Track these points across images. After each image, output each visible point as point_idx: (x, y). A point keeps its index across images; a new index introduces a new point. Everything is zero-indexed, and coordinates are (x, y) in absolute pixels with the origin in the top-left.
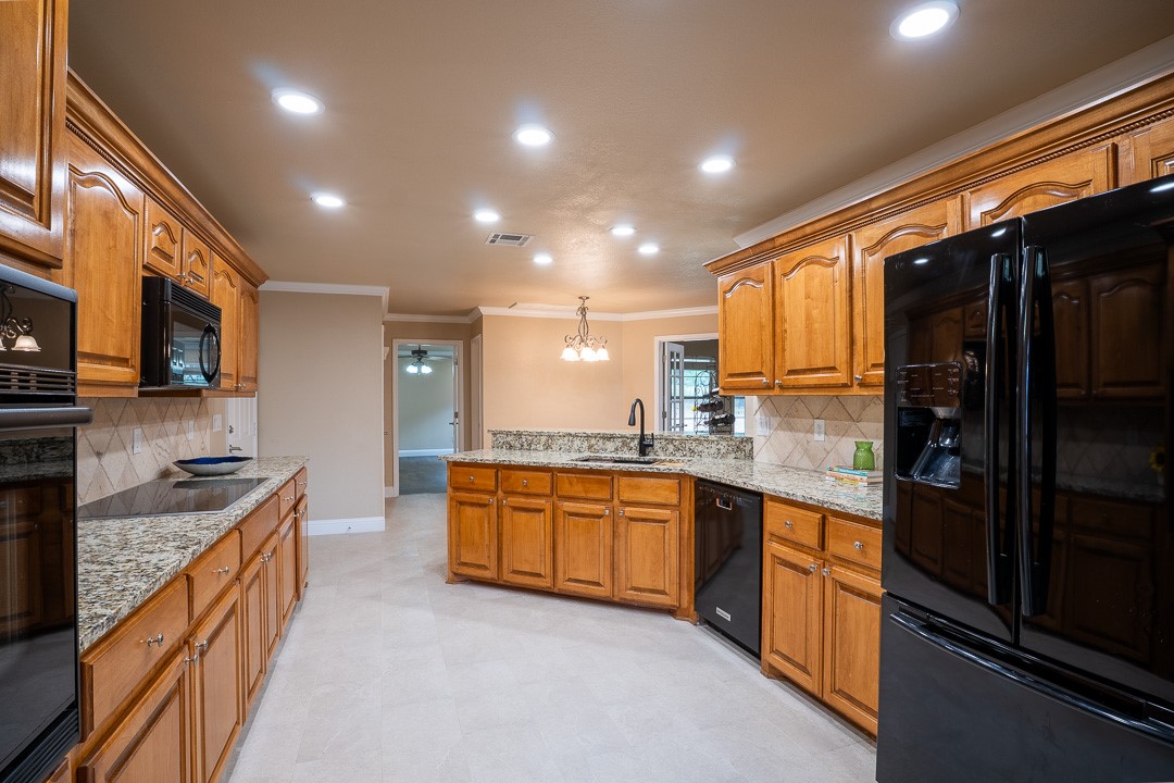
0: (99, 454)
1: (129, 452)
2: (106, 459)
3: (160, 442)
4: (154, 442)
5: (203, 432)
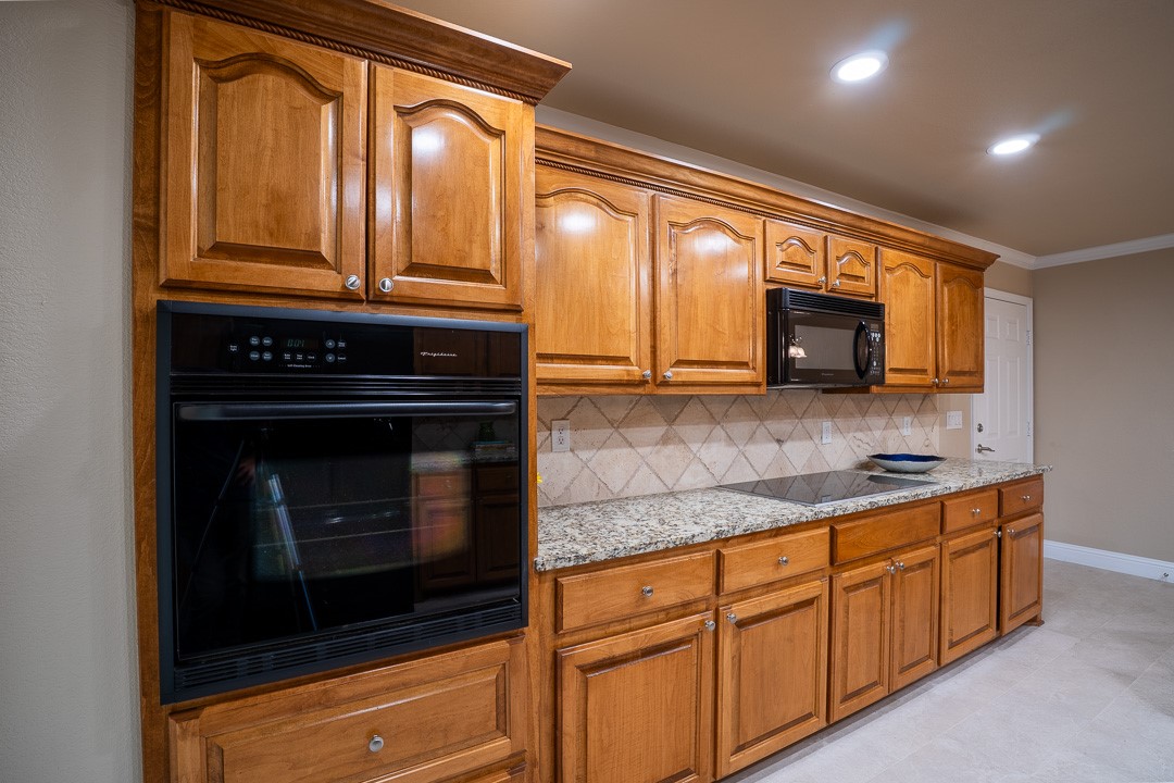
0: (779, 441)
1: (817, 442)
2: (787, 446)
3: (859, 435)
4: (851, 435)
5: (928, 429)
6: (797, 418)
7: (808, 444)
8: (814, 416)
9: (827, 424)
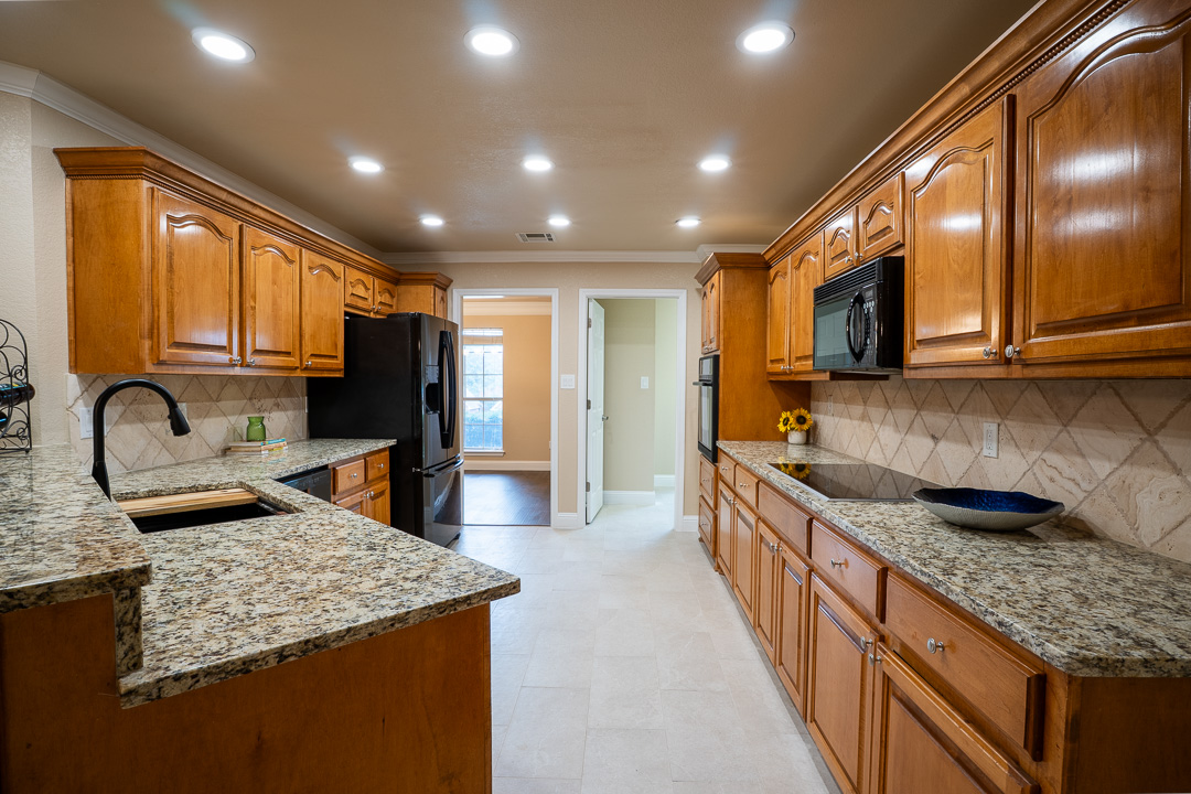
0: (933, 437)
6: (953, 411)
7: (965, 449)
8: (974, 412)
9: (990, 427)
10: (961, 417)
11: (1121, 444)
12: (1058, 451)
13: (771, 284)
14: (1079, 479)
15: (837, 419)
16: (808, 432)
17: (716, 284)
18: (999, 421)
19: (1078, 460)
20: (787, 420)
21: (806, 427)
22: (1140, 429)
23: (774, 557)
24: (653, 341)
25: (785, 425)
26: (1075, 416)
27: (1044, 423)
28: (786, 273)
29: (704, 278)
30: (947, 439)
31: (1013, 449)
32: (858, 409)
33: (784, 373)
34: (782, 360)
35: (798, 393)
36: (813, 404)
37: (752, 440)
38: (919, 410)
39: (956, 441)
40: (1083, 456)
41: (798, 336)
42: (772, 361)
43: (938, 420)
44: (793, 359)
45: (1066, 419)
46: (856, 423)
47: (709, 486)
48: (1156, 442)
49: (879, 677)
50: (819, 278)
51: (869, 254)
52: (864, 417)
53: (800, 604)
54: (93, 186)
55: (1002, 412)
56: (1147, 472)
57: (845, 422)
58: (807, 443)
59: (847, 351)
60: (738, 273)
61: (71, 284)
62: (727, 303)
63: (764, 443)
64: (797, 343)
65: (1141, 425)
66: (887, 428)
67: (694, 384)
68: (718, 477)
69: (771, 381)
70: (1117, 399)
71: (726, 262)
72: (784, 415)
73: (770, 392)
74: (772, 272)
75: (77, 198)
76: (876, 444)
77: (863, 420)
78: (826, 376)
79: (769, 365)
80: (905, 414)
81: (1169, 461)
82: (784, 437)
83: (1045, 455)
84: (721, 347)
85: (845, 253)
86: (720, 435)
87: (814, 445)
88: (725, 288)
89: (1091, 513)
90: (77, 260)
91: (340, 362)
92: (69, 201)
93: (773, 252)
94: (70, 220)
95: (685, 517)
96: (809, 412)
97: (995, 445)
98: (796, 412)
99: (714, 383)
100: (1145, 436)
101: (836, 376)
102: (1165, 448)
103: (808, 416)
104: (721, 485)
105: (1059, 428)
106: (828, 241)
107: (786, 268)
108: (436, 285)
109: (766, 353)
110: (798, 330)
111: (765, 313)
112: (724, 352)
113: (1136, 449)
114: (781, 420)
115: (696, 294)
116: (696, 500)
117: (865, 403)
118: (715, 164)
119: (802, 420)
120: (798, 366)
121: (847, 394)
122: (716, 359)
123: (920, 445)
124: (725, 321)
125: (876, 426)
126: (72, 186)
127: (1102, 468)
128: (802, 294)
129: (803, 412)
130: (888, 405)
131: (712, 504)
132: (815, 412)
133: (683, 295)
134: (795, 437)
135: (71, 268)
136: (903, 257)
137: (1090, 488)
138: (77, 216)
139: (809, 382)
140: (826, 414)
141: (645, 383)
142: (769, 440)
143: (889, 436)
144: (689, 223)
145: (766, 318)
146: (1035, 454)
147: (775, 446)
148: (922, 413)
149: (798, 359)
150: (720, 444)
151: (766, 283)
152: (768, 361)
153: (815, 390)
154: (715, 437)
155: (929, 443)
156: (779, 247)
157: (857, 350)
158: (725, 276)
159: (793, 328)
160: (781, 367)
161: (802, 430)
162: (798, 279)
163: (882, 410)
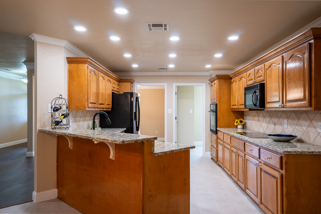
6: (278, 118)
7: (281, 127)
8: (282, 118)
10: (280, 119)
11: (307, 123)
12: (298, 126)
13: (232, 84)
14: (301, 131)
15: (251, 121)
16: (243, 125)
17: (216, 83)
18: (287, 120)
19: (301, 127)
20: (237, 122)
21: (243, 124)
22: (310, 120)
23: (236, 155)
24: (194, 99)
25: (237, 123)
26: (300, 118)
27: (295, 120)
28: (236, 81)
29: (212, 81)
30: (277, 125)
31: (290, 126)
32: (257, 118)
33: (236, 109)
34: (236, 105)
35: (240, 114)
36: (245, 117)
37: (227, 128)
38: (271, 118)
39: (279, 125)
40: (302, 126)
41: (240, 99)
42: (233, 105)
43: (275, 120)
44: (239, 105)
45: (299, 119)
46: (256, 122)
47: (215, 142)
48: (312, 123)
49: (260, 169)
50: (245, 85)
51: (258, 81)
52: (258, 120)
53: (243, 163)
54: (74, 65)
55: (288, 118)
56: (311, 128)
57: (253, 122)
58: (243, 128)
59: (253, 104)
60: (222, 80)
61: (68, 89)
62: (219, 89)
63: (231, 128)
64: (240, 101)
65: (310, 119)
66: (264, 123)
67: (209, 112)
68: (218, 138)
69: (232, 111)
70: (306, 114)
71: (219, 77)
72: (236, 120)
73: (232, 114)
74: (232, 80)
75: (70, 68)
76: (261, 127)
77: (258, 121)
78: (248, 110)
79: (232, 106)
80: (268, 119)
81: (314, 126)
82: (236, 127)
83: (296, 127)
84: (218, 101)
85: (252, 79)
86: (218, 126)
87: (245, 129)
88: (219, 85)
89: (303, 138)
90: (70, 83)
91: (111, 106)
92: (68, 69)
93: (233, 75)
94: (68, 74)
95: (206, 153)
96: (243, 119)
97: (287, 125)
98: (240, 119)
99: (215, 112)
100: (310, 121)
101: (250, 110)
102: (313, 123)
103: (243, 121)
104: (219, 141)
105: (298, 121)
106: (248, 75)
107: (236, 80)
108: (131, 83)
109: (231, 103)
110: (240, 97)
111: (230, 91)
112: (219, 102)
113: (309, 124)
114: (235, 122)
115: (208, 85)
116: (209, 147)
117: (258, 116)
118: (218, 55)
119: (241, 122)
120: (240, 107)
121: (254, 114)
122: (216, 105)
123: (272, 126)
124: (219, 94)
125: (261, 122)
126: (69, 65)
127: (305, 128)
128: (241, 88)
129: (242, 119)
130: (264, 117)
131: (216, 147)
132: (245, 120)
133: (204, 85)
134: (240, 127)
135: (68, 85)
136: (264, 83)
137: (303, 133)
138: (70, 72)
139: (243, 111)
140: (248, 120)
141: (191, 112)
142: (232, 128)
143: (264, 125)
144: (208, 66)
145: (231, 93)
146: (294, 127)
147: (234, 129)
148: (272, 119)
149: (240, 105)
150: (218, 129)
151: (230, 84)
152: (231, 105)
153: (245, 113)
154: (216, 127)
155: (274, 126)
156: (234, 74)
157: (255, 104)
158: (219, 81)
159: (239, 96)
160: (235, 107)
161: (241, 125)
162: (240, 84)
163: (263, 118)
